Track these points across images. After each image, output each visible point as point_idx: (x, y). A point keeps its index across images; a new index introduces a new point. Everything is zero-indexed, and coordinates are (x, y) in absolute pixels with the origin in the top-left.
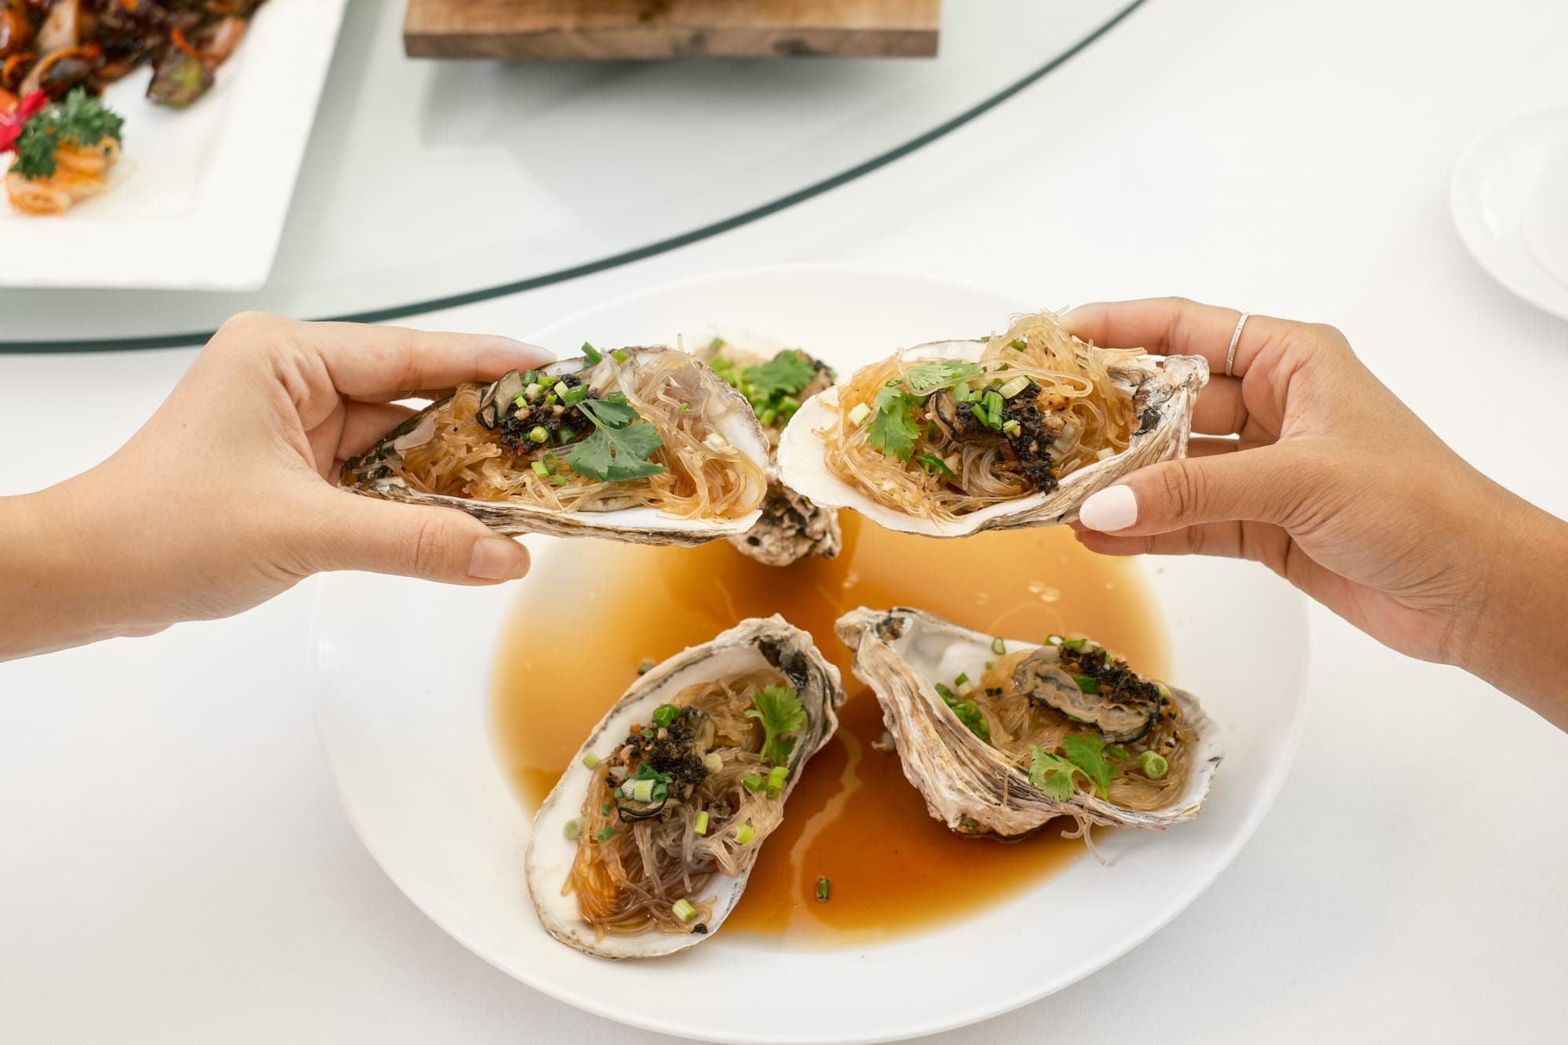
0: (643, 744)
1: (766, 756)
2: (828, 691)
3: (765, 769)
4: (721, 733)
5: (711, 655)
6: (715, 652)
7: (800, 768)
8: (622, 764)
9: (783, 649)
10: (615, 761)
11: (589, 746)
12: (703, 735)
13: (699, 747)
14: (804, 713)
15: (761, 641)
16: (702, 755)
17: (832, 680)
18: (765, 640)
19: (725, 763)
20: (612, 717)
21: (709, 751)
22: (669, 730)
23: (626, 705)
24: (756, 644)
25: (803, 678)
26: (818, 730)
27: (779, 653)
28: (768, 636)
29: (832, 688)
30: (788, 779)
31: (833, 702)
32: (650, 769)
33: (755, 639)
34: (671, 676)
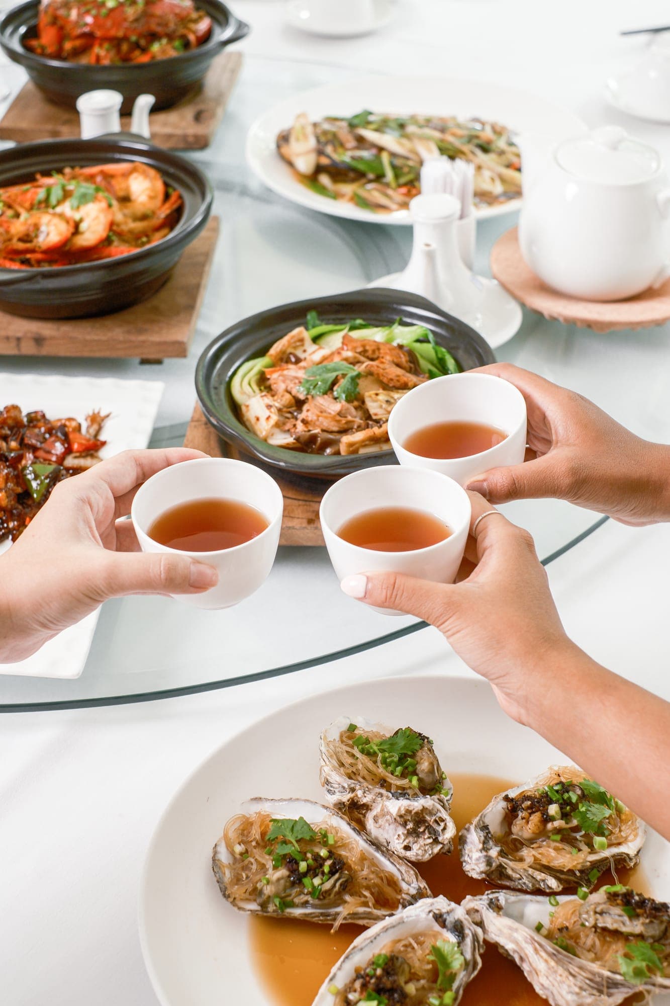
0: (368, 979)
1: (440, 985)
2: (476, 944)
3: (441, 994)
4: (413, 971)
5: (403, 922)
6: (405, 920)
7: (461, 992)
8: (355, 991)
9: (448, 918)
10: (349, 988)
11: (331, 980)
12: (403, 971)
13: (402, 980)
14: (462, 958)
15: (434, 913)
16: (402, 984)
17: (478, 937)
18: (437, 912)
19: (417, 990)
20: (344, 961)
21: (406, 983)
22: (383, 970)
23: (352, 954)
24: (431, 914)
25: (461, 935)
26: (470, 968)
27: (445, 920)
28: (438, 909)
29: (478, 942)
30: (455, 999)
31: (479, 950)
32: (374, 994)
33: (430, 912)
34: (378, 935)
